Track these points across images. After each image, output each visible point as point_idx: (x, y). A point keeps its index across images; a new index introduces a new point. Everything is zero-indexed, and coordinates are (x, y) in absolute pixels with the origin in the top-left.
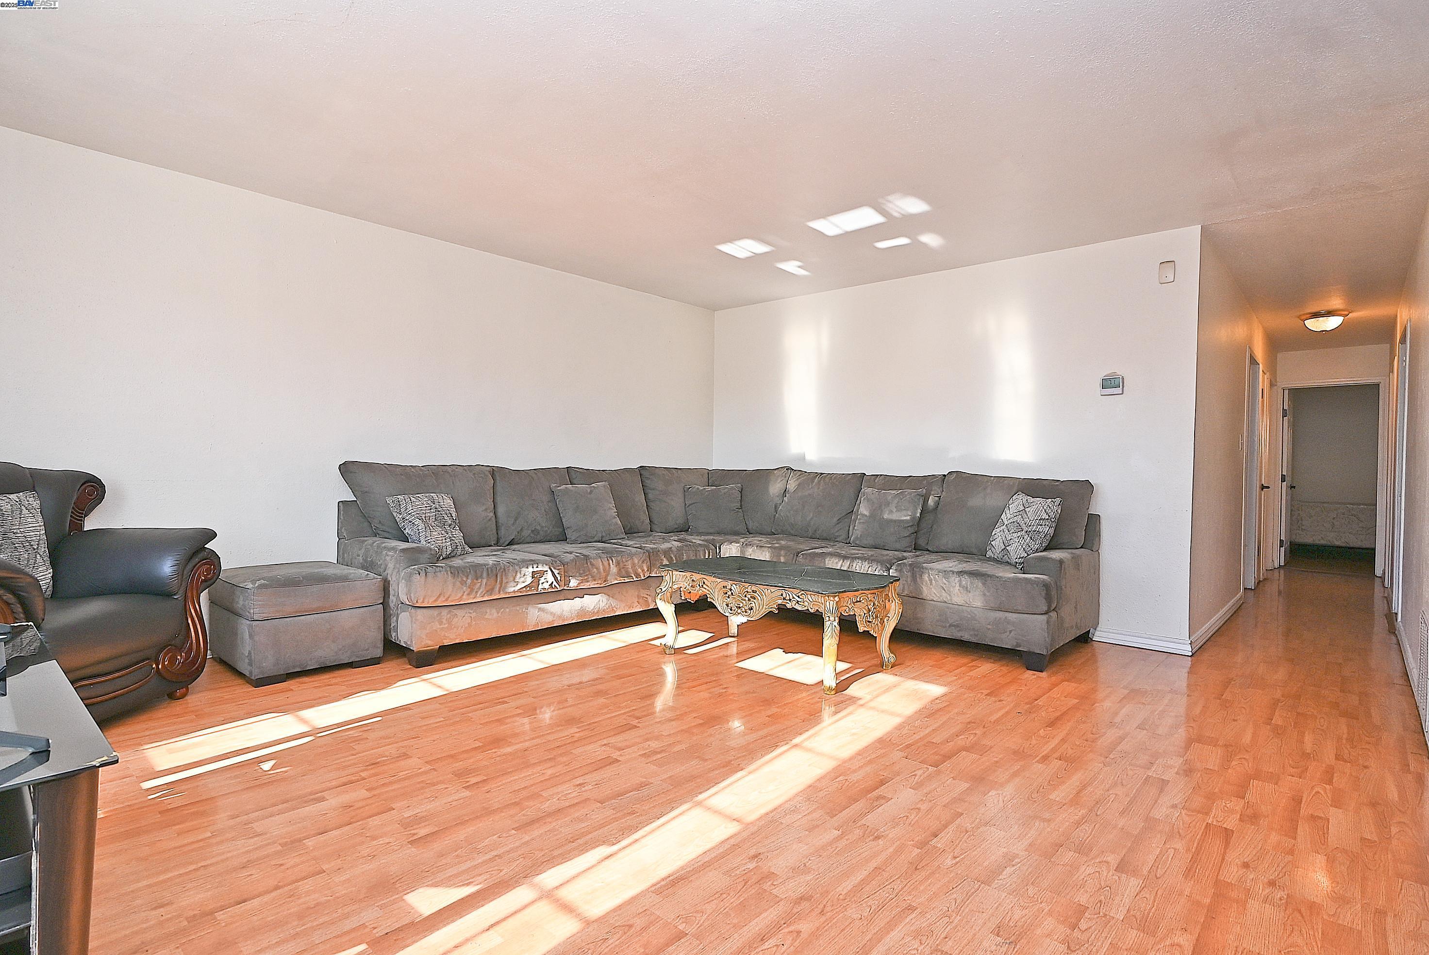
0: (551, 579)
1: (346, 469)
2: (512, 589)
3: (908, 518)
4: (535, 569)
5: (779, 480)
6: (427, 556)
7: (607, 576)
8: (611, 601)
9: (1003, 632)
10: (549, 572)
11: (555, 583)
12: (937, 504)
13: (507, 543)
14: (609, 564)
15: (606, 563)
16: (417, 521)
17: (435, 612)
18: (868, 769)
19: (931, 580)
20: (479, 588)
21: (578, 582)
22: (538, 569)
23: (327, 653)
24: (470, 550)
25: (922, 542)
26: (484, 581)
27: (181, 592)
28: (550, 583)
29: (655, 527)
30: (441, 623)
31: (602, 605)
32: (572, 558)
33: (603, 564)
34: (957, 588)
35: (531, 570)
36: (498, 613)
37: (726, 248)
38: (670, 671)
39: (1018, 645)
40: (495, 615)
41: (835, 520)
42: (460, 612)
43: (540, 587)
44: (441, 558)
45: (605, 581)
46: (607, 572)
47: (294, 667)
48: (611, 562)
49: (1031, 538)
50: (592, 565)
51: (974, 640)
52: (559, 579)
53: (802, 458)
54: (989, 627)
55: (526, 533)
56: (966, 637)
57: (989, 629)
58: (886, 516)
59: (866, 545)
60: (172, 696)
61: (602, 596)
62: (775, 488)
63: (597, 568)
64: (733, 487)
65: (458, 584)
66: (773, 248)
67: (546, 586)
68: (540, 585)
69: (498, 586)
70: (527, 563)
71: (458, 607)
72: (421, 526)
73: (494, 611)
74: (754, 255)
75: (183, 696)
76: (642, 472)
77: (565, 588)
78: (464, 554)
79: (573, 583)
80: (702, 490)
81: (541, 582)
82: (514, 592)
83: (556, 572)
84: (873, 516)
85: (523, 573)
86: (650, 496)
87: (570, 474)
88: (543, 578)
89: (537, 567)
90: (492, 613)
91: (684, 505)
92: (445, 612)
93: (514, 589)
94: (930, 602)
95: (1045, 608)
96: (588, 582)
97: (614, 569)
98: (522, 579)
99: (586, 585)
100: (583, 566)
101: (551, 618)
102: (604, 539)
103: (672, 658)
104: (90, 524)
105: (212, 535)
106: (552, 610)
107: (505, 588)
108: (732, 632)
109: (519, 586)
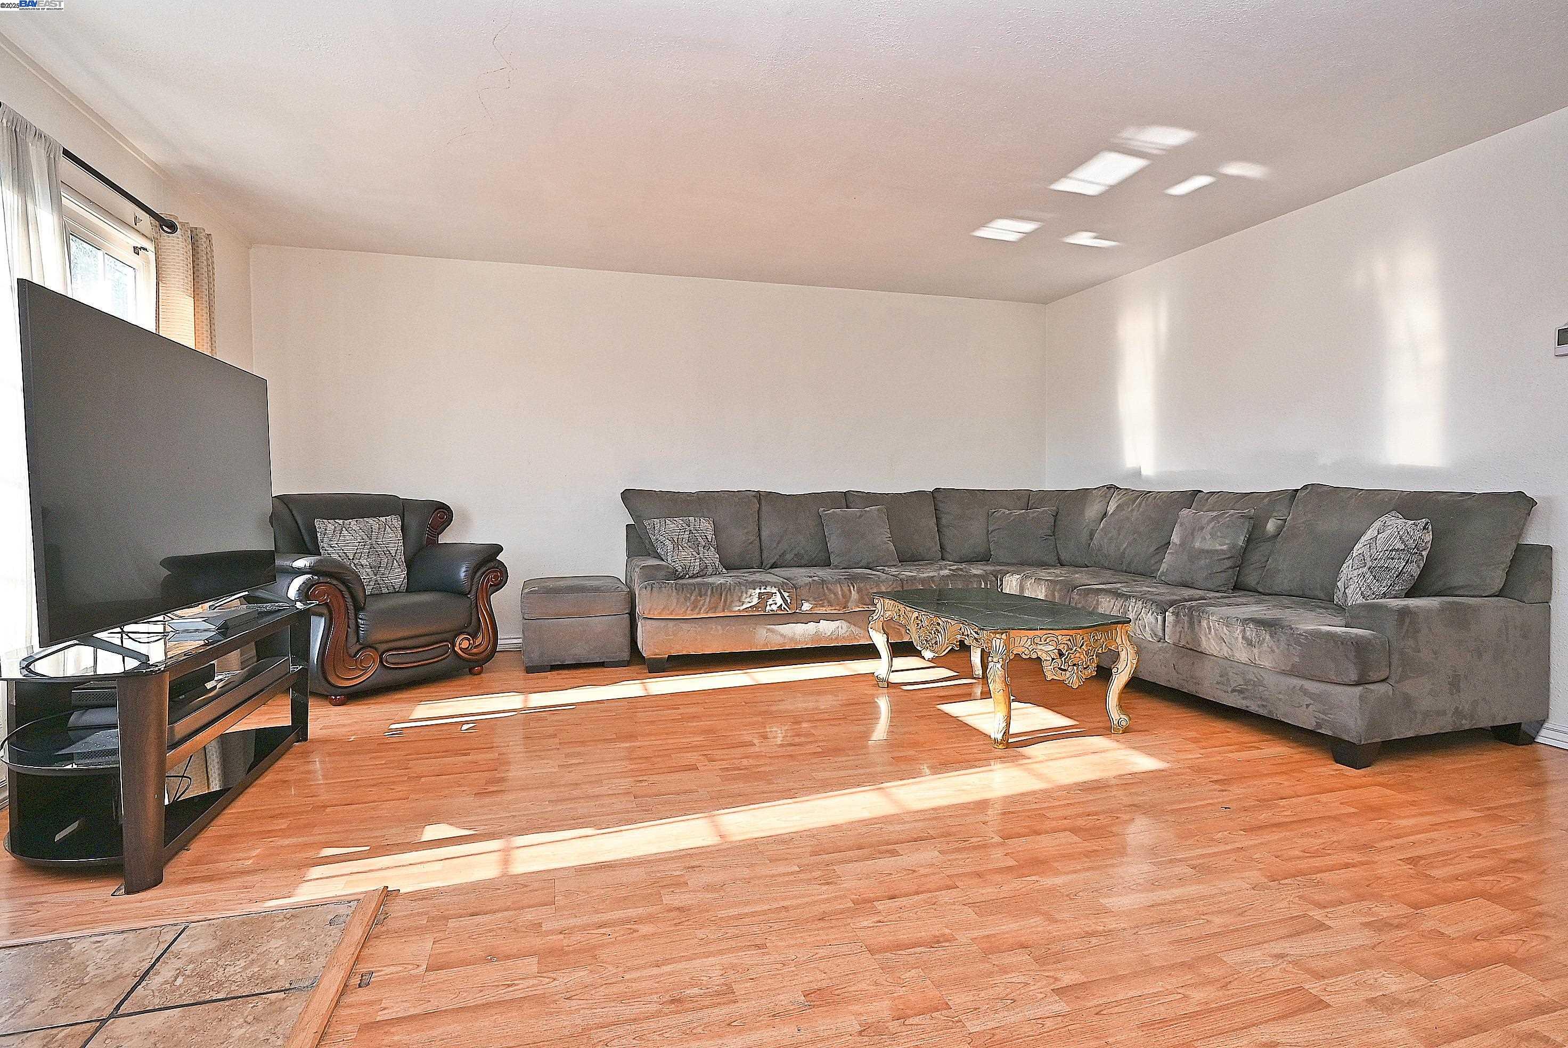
0: (779, 601)
1: (627, 496)
2: (737, 608)
3: (1225, 547)
4: (763, 591)
5: (1097, 501)
6: (663, 573)
7: (847, 602)
8: (853, 628)
9: (1297, 705)
10: (778, 594)
11: (784, 605)
12: (1280, 529)
13: (769, 566)
14: (850, 589)
15: (845, 589)
16: (667, 542)
17: (663, 624)
18: (920, 824)
19: (1209, 628)
20: (703, 605)
21: (811, 606)
22: (765, 591)
23: (580, 652)
24: (724, 570)
25: (1251, 579)
26: (708, 600)
27: (473, 592)
28: (778, 605)
29: (947, 556)
30: (667, 635)
31: (842, 632)
32: (807, 582)
33: (842, 590)
34: (1240, 640)
35: (758, 591)
36: (723, 630)
37: (983, 233)
38: (883, 704)
39: (1319, 725)
40: (721, 632)
41: (1152, 549)
42: (685, 626)
43: (768, 608)
44: (687, 576)
45: (844, 608)
46: (847, 598)
47: (555, 661)
48: (852, 588)
49: (1375, 577)
50: (830, 590)
51: (1262, 712)
52: (789, 601)
53: (1137, 473)
54: (1281, 696)
55: (789, 557)
56: (1254, 707)
57: (1280, 700)
58: (1197, 545)
59: (1172, 581)
60: (471, 672)
61: (841, 622)
62: (1092, 511)
63: (834, 594)
64: (1046, 510)
65: (682, 600)
66: (1042, 224)
67: (774, 607)
68: (768, 606)
69: (722, 604)
70: (754, 585)
71: (683, 621)
72: (670, 547)
73: (719, 627)
74: (1025, 235)
75: (480, 673)
76: (936, 495)
77: (797, 611)
78: (716, 573)
79: (806, 606)
80: (1009, 514)
81: (768, 603)
82: (739, 611)
83: (786, 595)
84: (1182, 544)
85: (749, 593)
86: (944, 521)
87: (846, 499)
88: (772, 599)
89: (765, 589)
90: (717, 629)
91: (985, 531)
92: (671, 624)
93: (739, 608)
94: (1210, 657)
95: (1354, 677)
96: (823, 606)
97: (854, 595)
98: (748, 600)
99: (822, 610)
100: (819, 591)
101: (781, 640)
102: (871, 566)
103: (885, 691)
104: (444, 539)
105: (499, 549)
106: (782, 632)
107: (730, 605)
108: (977, 673)
109: (745, 606)
